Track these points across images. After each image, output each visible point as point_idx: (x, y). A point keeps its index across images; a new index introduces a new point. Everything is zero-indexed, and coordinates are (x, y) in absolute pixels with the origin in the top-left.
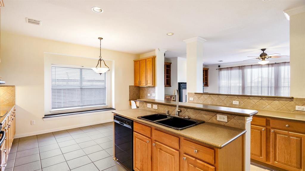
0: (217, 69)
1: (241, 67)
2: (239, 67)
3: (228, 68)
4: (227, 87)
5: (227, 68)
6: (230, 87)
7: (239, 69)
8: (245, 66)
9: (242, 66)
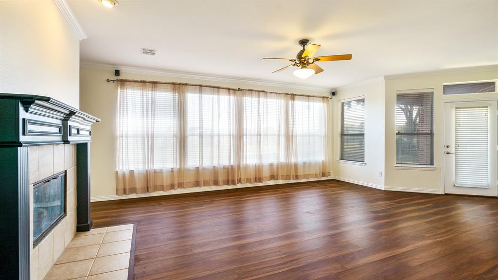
0: (108, 81)
1: (178, 87)
2: (174, 84)
3: (144, 82)
4: (143, 137)
5: (141, 82)
6: (152, 137)
7: (174, 90)
8: (186, 85)
9: (180, 84)
